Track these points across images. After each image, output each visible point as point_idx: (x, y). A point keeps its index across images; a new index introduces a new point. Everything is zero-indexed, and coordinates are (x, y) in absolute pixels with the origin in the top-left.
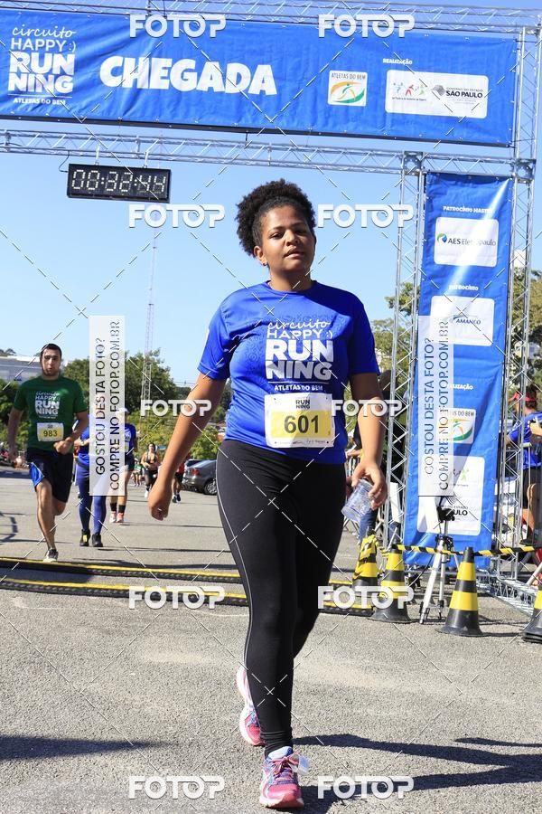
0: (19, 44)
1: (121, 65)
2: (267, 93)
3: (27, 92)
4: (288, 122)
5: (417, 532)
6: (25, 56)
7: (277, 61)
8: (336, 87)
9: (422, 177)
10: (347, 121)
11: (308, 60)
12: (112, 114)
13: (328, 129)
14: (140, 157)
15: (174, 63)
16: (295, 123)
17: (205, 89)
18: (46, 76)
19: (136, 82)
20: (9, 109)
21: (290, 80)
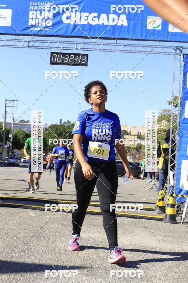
0: (33, 8)
1: (70, 15)
2: (124, 25)
3: (35, 26)
4: (132, 36)
5: (180, 189)
6: (34, 12)
7: (128, 13)
8: (150, 23)
9: (182, 56)
10: (154, 35)
12: (66, 33)
13: (147, 38)
14: (77, 49)
15: (89, 14)
16: (135, 36)
17: (101, 24)
18: (42, 20)
19: (75, 21)
20: (29, 32)
21: (132, 20)
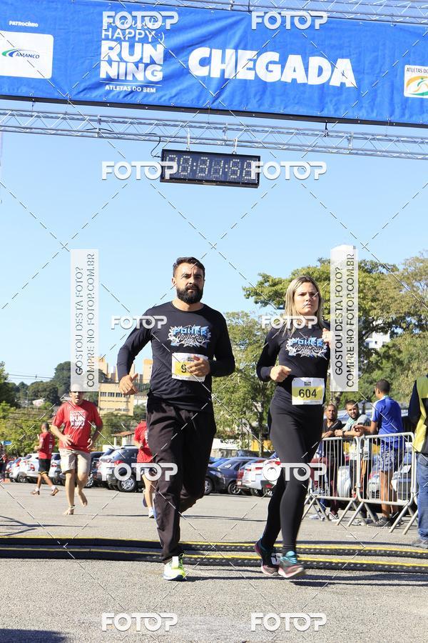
0: (110, 34)
1: (208, 56)
2: (347, 85)
3: (118, 79)
4: (367, 112)
7: (355, 56)
8: (411, 81)
10: (423, 113)
11: (384, 55)
12: (201, 102)
13: (406, 120)
14: (226, 143)
15: (259, 55)
16: (374, 114)
17: (289, 80)
18: (137, 65)
19: (223, 72)
20: (101, 96)
21: (368, 74)
